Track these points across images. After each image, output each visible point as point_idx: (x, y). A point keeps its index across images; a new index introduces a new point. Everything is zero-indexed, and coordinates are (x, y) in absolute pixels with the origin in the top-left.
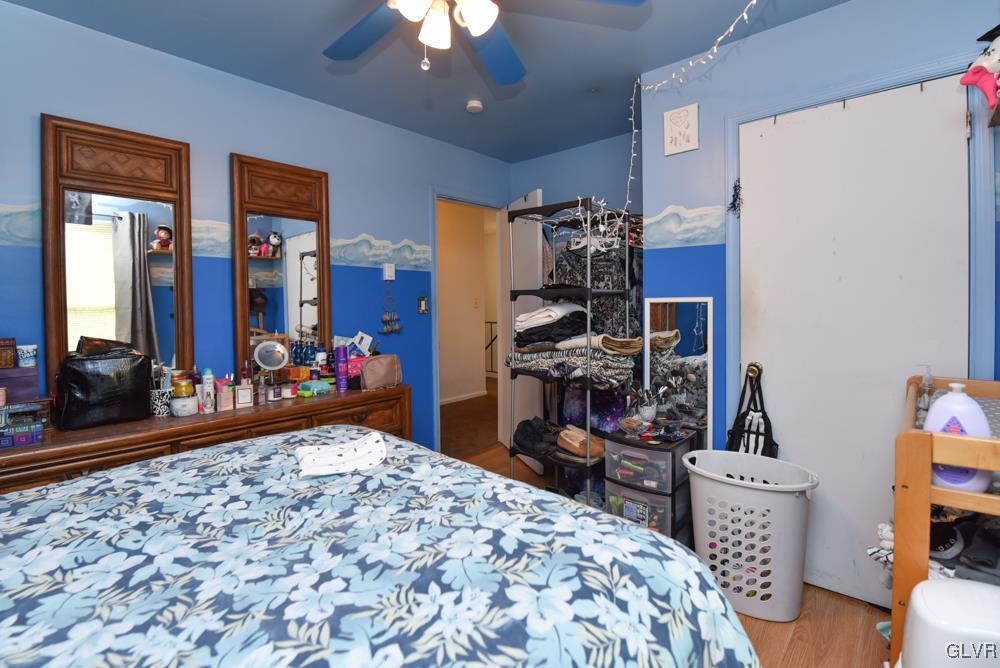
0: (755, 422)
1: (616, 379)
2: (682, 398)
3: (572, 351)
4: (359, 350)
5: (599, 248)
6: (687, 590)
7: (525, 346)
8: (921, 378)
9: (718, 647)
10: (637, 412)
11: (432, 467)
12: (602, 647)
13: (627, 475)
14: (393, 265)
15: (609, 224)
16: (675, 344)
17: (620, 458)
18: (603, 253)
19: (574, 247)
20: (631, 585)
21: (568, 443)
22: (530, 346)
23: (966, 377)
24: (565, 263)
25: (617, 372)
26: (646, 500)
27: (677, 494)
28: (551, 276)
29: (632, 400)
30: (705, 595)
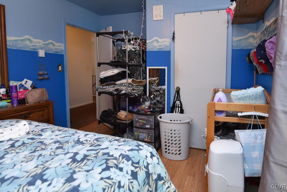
0: (178, 104)
1: (137, 94)
2: (158, 99)
3: (121, 85)
4: (25, 87)
5: (132, 49)
6: (146, 159)
7: (104, 83)
8: (216, 89)
9: (155, 174)
10: (144, 104)
11: (52, 132)
12: (110, 186)
13: (141, 125)
14: (44, 51)
15: (135, 41)
16: (157, 82)
17: (138, 119)
18: (133, 51)
19: (123, 48)
20: (126, 162)
21: (121, 117)
22: (106, 83)
23: (225, 88)
24: (120, 54)
25: (137, 91)
26: (146, 132)
27: (156, 128)
28: (115, 58)
29: (142, 100)
30: (152, 159)
